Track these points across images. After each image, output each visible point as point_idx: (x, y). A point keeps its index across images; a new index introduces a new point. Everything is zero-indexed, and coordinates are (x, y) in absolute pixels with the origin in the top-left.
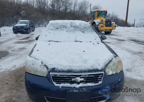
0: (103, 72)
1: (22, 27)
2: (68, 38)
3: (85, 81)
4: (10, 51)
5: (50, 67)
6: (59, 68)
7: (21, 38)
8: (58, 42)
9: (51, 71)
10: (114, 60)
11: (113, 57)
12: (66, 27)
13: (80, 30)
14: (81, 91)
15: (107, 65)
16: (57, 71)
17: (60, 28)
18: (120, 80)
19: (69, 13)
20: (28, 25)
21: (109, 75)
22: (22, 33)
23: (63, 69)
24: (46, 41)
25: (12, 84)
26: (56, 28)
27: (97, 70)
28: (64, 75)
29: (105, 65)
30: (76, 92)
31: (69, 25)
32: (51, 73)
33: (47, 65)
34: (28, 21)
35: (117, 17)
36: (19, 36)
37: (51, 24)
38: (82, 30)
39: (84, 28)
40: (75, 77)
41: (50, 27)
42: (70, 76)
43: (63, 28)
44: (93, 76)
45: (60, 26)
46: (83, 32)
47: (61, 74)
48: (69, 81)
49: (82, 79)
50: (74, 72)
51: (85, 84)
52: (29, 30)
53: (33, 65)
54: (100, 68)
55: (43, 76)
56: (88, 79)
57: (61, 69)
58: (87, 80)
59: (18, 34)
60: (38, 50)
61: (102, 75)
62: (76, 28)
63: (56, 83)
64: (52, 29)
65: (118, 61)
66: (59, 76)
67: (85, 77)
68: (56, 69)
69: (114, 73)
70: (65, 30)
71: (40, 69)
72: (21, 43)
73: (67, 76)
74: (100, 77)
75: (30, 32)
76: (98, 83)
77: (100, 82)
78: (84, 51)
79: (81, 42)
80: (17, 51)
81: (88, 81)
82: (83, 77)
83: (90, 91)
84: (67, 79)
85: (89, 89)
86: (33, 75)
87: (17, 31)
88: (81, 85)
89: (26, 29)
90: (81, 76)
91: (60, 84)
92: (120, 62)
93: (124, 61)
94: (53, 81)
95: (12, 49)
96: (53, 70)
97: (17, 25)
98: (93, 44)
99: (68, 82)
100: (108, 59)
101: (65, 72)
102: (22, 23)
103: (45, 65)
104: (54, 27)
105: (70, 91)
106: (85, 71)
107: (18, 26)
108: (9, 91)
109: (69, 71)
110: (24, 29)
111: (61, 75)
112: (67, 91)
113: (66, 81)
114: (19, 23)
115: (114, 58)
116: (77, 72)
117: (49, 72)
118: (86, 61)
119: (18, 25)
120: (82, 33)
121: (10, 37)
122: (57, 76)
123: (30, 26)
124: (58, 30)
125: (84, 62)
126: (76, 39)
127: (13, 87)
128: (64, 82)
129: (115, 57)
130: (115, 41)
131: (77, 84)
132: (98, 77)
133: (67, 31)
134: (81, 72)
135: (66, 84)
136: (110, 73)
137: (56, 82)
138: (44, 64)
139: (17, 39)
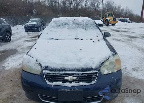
0: (98, 72)
1: (33, 25)
2: (69, 35)
3: (78, 80)
4: (19, 49)
5: (44, 65)
6: (53, 66)
7: (31, 36)
8: (58, 40)
9: (44, 69)
10: (111, 58)
11: (111, 55)
12: (68, 24)
13: (82, 27)
14: (73, 90)
15: (102, 64)
16: (50, 69)
17: (62, 25)
18: (116, 80)
19: (80, 9)
20: (39, 23)
21: (104, 75)
22: (33, 32)
23: (56, 67)
24: (47, 39)
25: (15, 81)
26: (58, 25)
27: (91, 69)
28: (57, 74)
29: (100, 64)
30: (67, 91)
31: (71, 22)
32: (44, 72)
33: (41, 63)
34: (39, 19)
35: (132, 13)
36: (30, 34)
37: (54, 22)
38: (84, 27)
39: (87, 24)
40: (67, 75)
41: (52, 25)
42: (62, 75)
43: (65, 26)
44: (86, 75)
45: (63, 23)
46: (85, 29)
47: (54, 72)
48: (62, 79)
49: (75, 78)
50: (67, 71)
51: (77, 83)
52: (40, 28)
53: (28, 63)
54: (94, 67)
55: (37, 74)
56: (81, 78)
57: (54, 68)
58: (79, 79)
59: (29, 32)
60: (36, 48)
61: (96, 74)
62: (78, 25)
63: (49, 82)
64: (53, 27)
65: (115, 60)
66: (52, 74)
67: (78, 75)
68: (50, 67)
69: (110, 73)
70: (67, 27)
71: (34, 67)
72: (30, 41)
73: (60, 75)
74: (94, 77)
75: (41, 30)
76: (92, 82)
77: (94, 82)
78: (81, 49)
79: (81, 39)
80: (25, 49)
81: (81, 80)
82: (76, 75)
83: (82, 90)
84: (60, 77)
85: (81, 89)
86: (28, 72)
87: (28, 29)
88: (73, 84)
89: (37, 27)
90: (74, 75)
91: (52, 82)
92: (118, 61)
93: (132, 59)
94: (46, 79)
95: (21, 47)
96: (47, 68)
97: (28, 24)
98: (94, 41)
99: (60, 81)
100: (104, 57)
101: (58, 70)
102: (33, 21)
103: (39, 64)
104: (56, 24)
105: (62, 90)
106: (78, 70)
107: (30, 25)
108: (12, 88)
109: (62, 69)
110: (35, 28)
111: (54, 74)
112: (59, 90)
113: (59, 79)
114: (30, 21)
115: (112, 57)
116: (70, 71)
117: (43, 71)
118: (81, 59)
119: (30, 23)
120: (83, 30)
121: (22, 35)
122: (50, 74)
123: (41, 24)
124: (60, 27)
125: (79, 60)
126: (77, 36)
127: (15, 84)
128: (57, 81)
129: (113, 55)
130: (126, 38)
131: (69, 83)
132: (92, 76)
133: (69, 29)
134: (74, 70)
135: (58, 83)
136: (106, 72)
137: (48, 80)
138: (38, 62)
139: (28, 37)
